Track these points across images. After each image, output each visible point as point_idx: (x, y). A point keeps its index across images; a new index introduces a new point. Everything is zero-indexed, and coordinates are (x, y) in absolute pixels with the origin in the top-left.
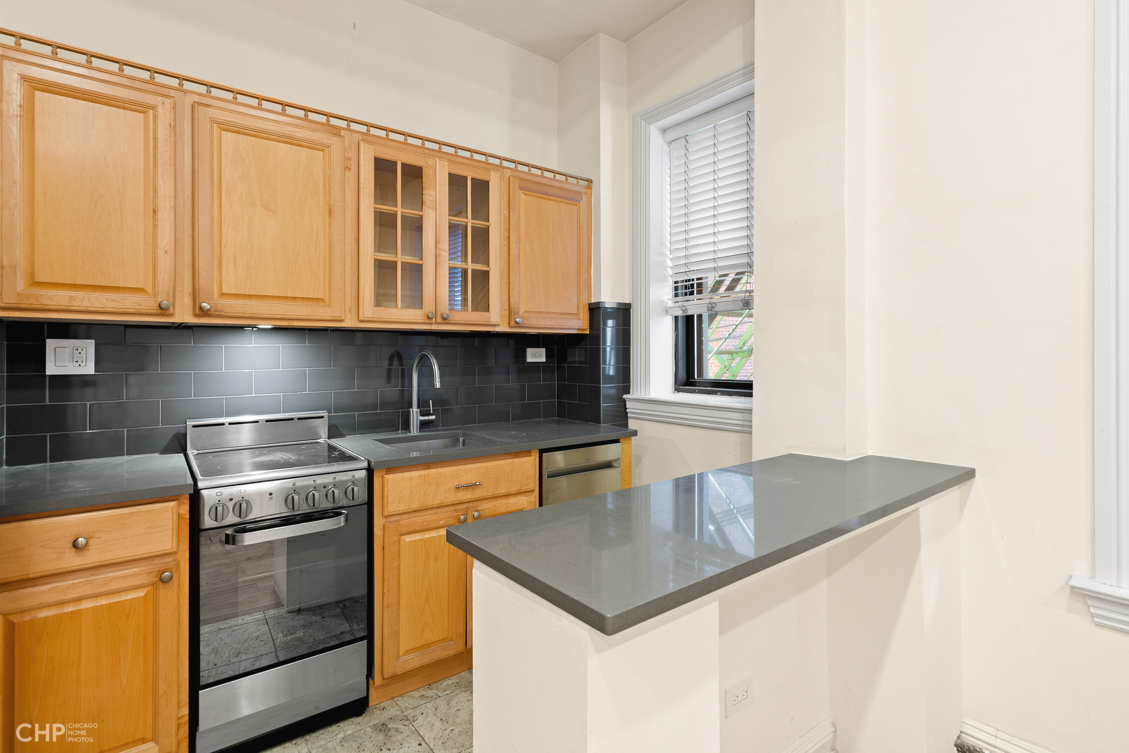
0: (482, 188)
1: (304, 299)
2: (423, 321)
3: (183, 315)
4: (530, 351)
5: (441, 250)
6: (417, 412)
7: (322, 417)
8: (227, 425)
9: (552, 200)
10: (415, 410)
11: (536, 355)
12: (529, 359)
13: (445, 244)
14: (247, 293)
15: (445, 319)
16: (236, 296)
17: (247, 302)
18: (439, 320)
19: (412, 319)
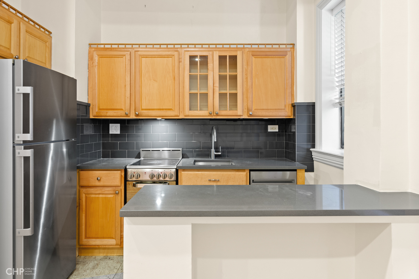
0: (234, 59)
1: (166, 109)
2: (208, 115)
3: (133, 117)
4: (269, 127)
5: (215, 87)
6: (214, 151)
7: (180, 150)
8: (151, 151)
9: (270, 58)
10: (213, 150)
11: (273, 129)
12: (269, 130)
13: (217, 84)
14: (149, 108)
15: (217, 114)
16: (146, 109)
17: (149, 111)
18: (215, 114)
19: (204, 114)
